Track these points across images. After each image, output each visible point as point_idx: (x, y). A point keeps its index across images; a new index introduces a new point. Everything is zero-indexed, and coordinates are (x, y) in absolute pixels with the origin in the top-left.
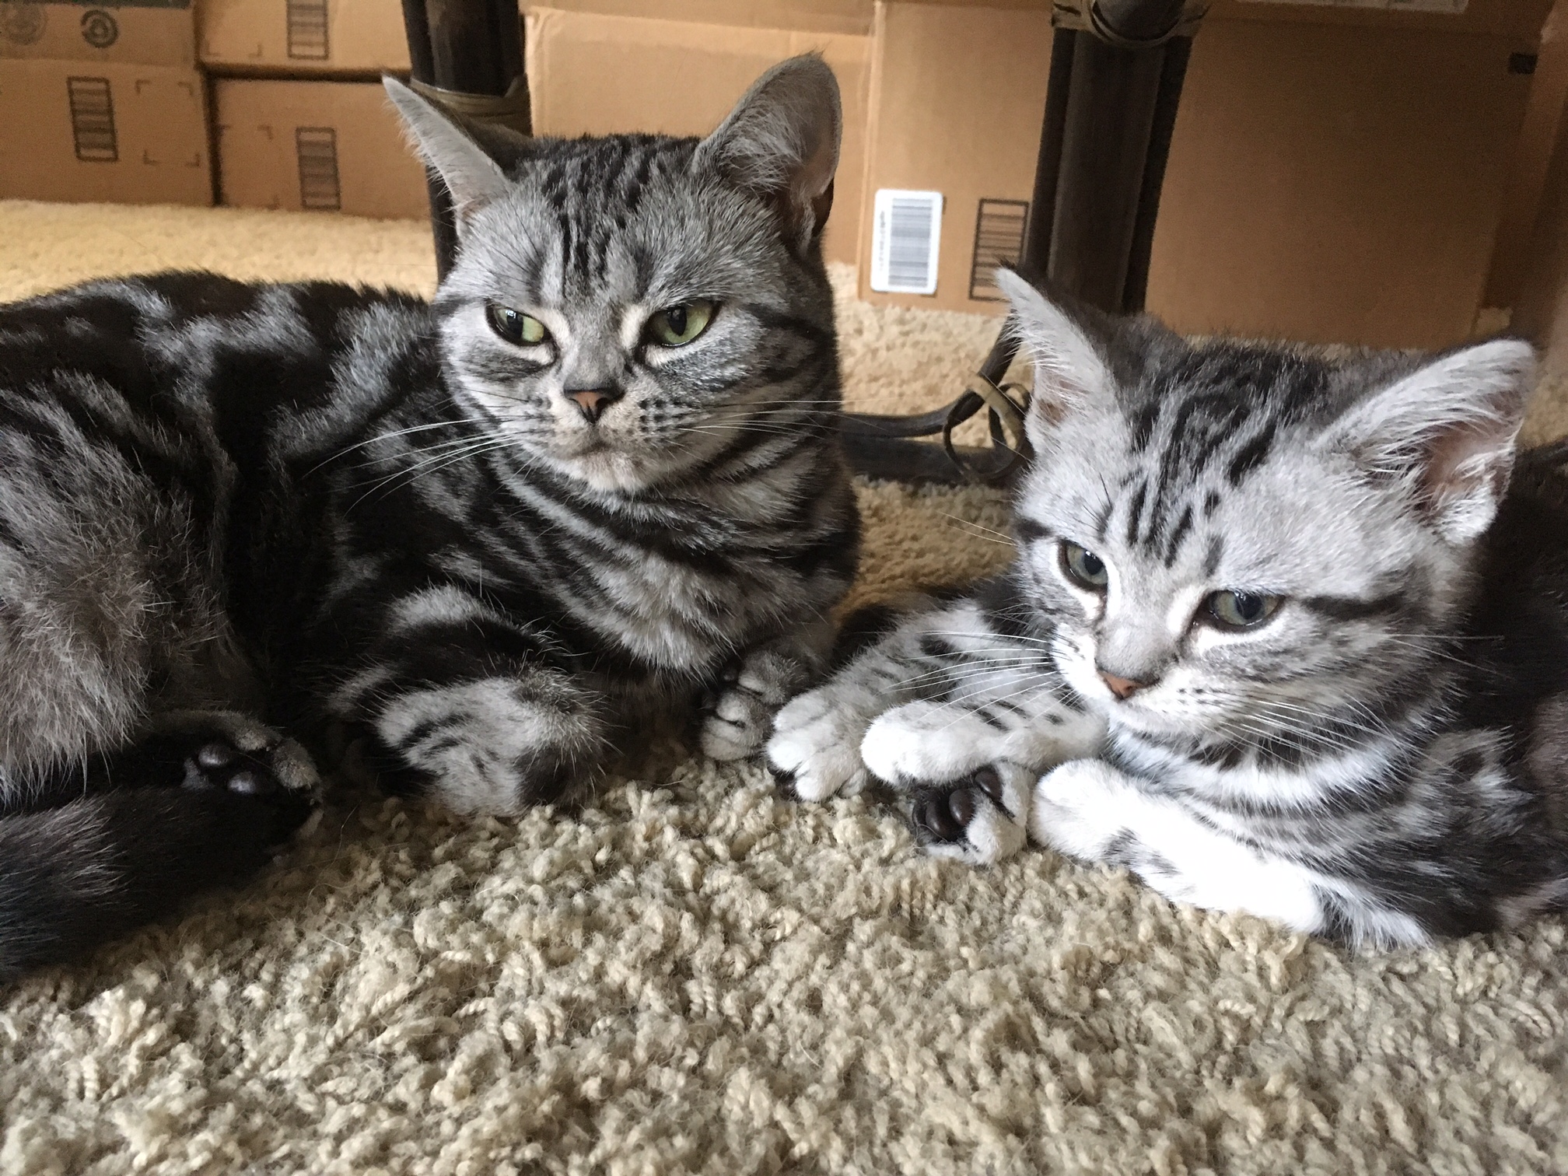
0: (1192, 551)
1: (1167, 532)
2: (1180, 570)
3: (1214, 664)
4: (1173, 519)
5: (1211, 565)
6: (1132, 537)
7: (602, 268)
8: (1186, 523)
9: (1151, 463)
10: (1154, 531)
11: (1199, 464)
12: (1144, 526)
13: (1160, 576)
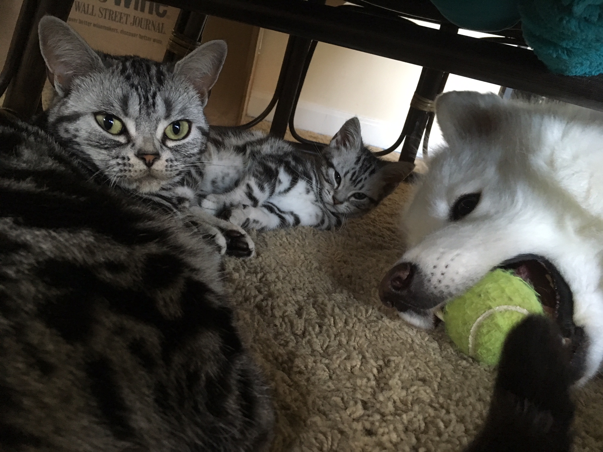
0: (360, 185)
1: (358, 180)
2: (355, 188)
3: (352, 203)
4: (359, 179)
5: (361, 188)
6: (351, 179)
7: (154, 104)
8: (360, 181)
9: (358, 167)
10: (356, 179)
11: (365, 171)
12: (354, 178)
13: (352, 187)
